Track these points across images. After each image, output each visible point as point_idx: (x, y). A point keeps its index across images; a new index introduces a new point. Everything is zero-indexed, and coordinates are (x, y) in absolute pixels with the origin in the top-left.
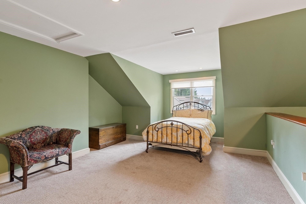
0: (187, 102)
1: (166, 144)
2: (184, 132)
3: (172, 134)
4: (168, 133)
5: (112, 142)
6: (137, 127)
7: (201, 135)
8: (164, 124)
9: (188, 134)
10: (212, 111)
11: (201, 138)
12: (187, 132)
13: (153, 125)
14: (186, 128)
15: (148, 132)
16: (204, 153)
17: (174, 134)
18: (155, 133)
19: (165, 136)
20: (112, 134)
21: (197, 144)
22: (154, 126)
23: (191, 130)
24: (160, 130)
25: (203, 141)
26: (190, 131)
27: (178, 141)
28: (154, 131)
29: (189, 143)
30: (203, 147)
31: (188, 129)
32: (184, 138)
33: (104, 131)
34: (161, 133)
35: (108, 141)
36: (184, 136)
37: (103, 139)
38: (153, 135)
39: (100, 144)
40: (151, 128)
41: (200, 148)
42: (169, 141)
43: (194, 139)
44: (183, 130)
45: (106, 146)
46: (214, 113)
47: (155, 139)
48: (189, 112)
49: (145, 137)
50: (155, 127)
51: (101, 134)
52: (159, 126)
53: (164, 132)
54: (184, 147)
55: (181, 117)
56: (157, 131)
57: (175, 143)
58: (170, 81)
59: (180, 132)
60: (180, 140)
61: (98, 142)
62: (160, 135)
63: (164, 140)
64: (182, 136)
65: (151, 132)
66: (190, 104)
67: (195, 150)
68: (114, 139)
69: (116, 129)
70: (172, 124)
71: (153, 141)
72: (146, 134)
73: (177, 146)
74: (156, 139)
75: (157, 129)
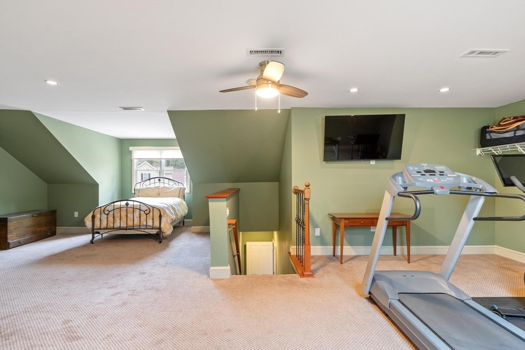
0: (154, 178)
1: (120, 228)
2: (142, 212)
3: (127, 216)
4: (122, 215)
5: (31, 238)
6: (76, 214)
7: (160, 214)
8: (117, 205)
9: (146, 214)
10: (185, 189)
11: (160, 217)
12: (146, 212)
13: (100, 207)
14: (144, 208)
15: (93, 217)
16: (164, 233)
17: (130, 216)
18: (104, 217)
19: (118, 220)
20: (30, 227)
21: (157, 224)
22: (103, 208)
23: (150, 210)
24: (111, 213)
25: (164, 220)
26: (148, 211)
27: (135, 223)
28: (103, 215)
29: (148, 224)
30: (162, 226)
31: (147, 208)
32: (142, 220)
33: (15, 222)
34: (112, 216)
35: (24, 236)
36: (142, 218)
37: (15, 233)
38: (100, 220)
39: (10, 241)
40: (97, 211)
41: (160, 228)
42: (123, 225)
43: (153, 219)
44: (140, 210)
45: (20, 244)
46: (187, 191)
47: (104, 225)
48: (157, 190)
49: (88, 223)
50: (104, 210)
51: (11, 225)
52: (110, 208)
53: (117, 215)
54: (143, 230)
55: (146, 197)
56: (107, 215)
57: (130, 226)
58: (131, 148)
59: (137, 213)
60: (137, 222)
61: (6, 238)
62: (111, 219)
63: (117, 225)
64: (140, 217)
65: (98, 216)
66: (159, 180)
67: (154, 232)
68: (34, 233)
69: (39, 218)
70: (127, 204)
71: (102, 228)
72: (91, 219)
73: (133, 229)
74: (106, 224)
75: (107, 212)
